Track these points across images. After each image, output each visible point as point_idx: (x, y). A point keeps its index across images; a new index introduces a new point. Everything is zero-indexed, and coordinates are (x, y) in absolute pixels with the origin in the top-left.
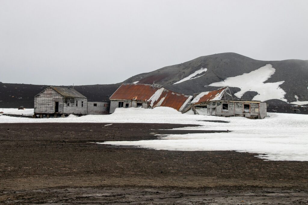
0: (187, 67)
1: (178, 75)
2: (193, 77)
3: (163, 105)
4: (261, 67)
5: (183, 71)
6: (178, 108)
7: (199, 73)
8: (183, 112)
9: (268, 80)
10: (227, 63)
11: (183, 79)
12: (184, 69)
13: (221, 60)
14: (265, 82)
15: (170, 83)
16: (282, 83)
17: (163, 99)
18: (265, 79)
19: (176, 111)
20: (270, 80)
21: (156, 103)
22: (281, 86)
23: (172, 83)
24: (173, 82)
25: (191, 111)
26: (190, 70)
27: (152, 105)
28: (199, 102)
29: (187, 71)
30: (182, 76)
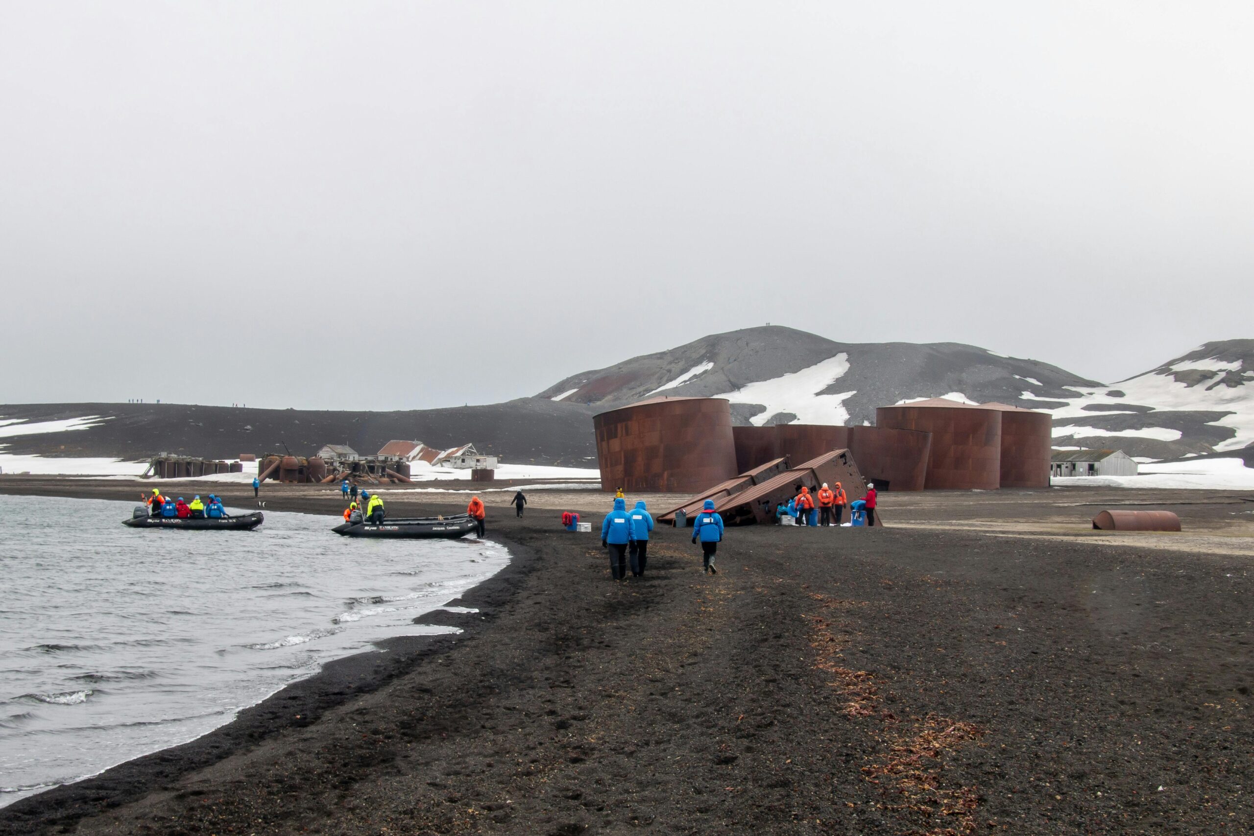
0: (677, 359)
1: (656, 376)
2: (685, 381)
3: (420, 459)
4: (825, 359)
5: (668, 367)
6: (430, 461)
7: (698, 373)
8: (433, 465)
9: (826, 388)
10: (757, 352)
11: (664, 385)
12: (670, 363)
13: (747, 344)
14: (818, 394)
15: (640, 393)
16: (849, 396)
17: (421, 454)
18: (822, 386)
19: (428, 464)
20: (830, 390)
21: (414, 458)
22: (845, 403)
23: (642, 394)
24: (644, 391)
25: (439, 465)
26: (681, 364)
27: (410, 459)
28: (445, 457)
29: (675, 368)
30: (665, 379)
